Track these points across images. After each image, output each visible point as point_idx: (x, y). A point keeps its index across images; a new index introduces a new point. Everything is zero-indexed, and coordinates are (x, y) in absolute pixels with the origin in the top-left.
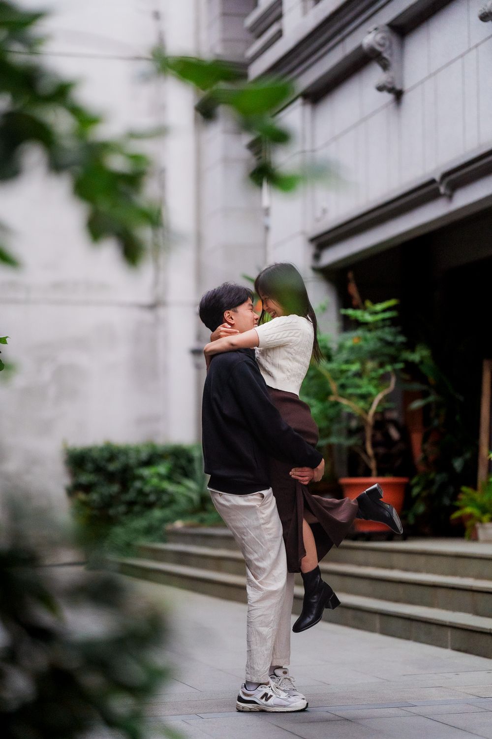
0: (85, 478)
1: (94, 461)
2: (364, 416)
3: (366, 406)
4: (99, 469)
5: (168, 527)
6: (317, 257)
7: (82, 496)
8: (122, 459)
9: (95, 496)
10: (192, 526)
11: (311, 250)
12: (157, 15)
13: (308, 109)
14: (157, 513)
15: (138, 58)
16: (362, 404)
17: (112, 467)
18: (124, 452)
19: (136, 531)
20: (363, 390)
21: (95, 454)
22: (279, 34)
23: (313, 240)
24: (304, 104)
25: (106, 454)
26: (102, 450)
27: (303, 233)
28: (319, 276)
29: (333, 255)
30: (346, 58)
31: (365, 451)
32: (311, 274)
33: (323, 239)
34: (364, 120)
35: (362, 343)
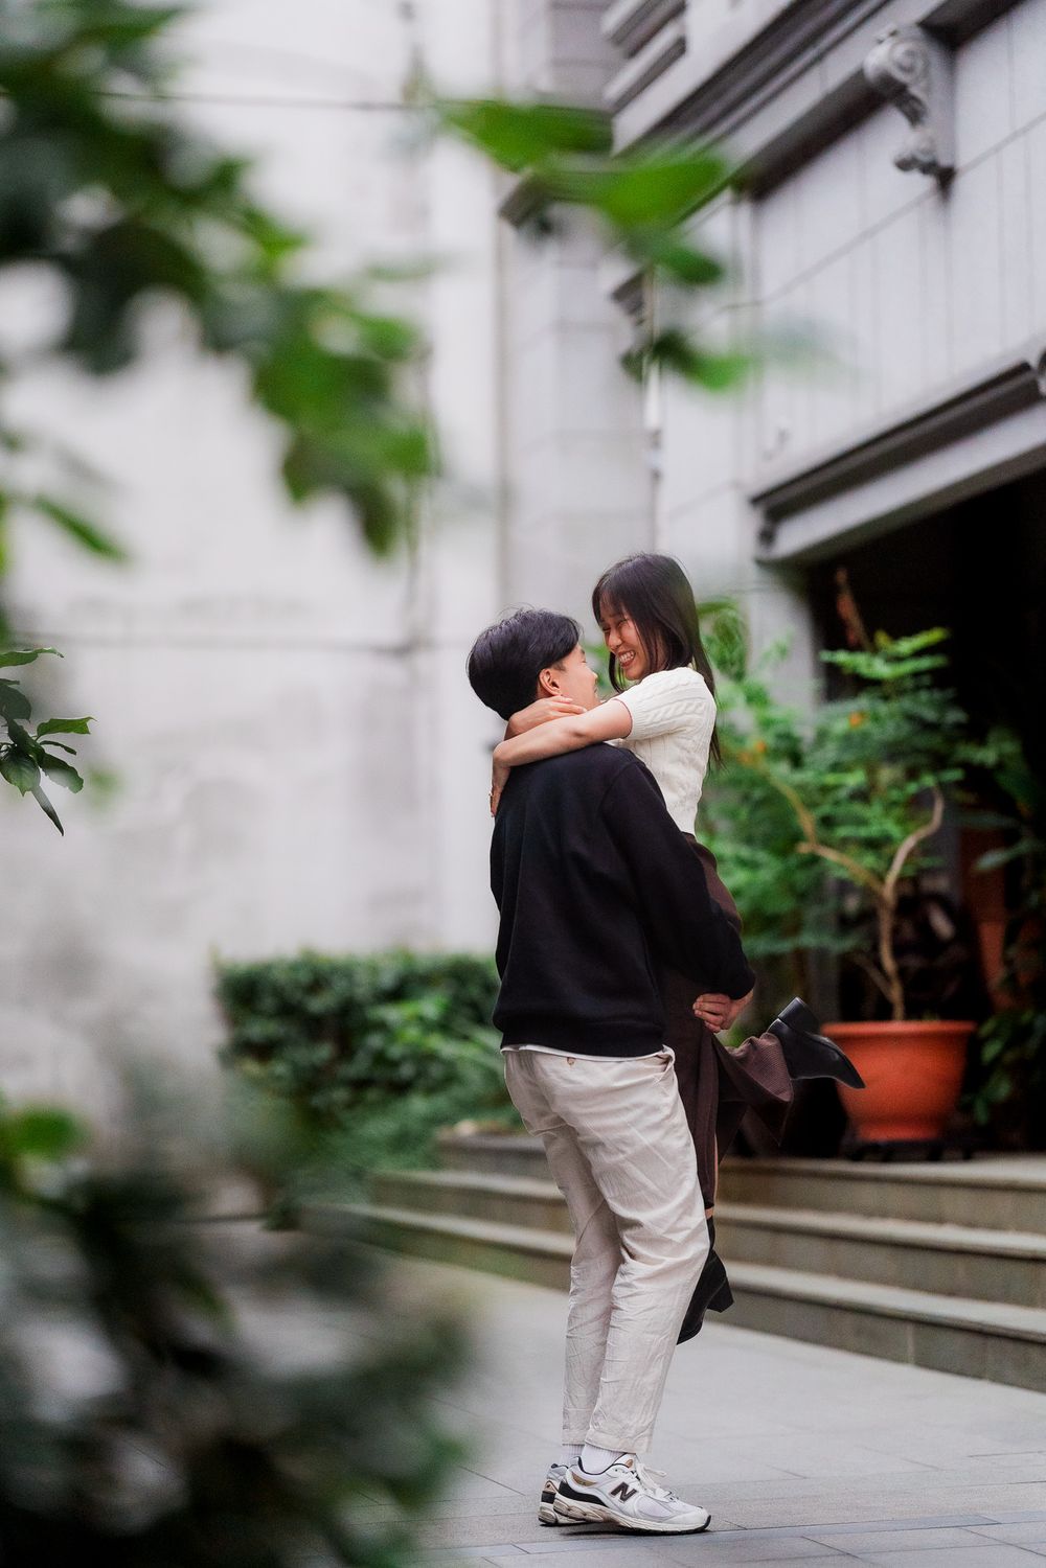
0: (258, 1030)
1: (277, 991)
2: (876, 886)
3: (880, 864)
4: (288, 1010)
5: (443, 1134)
6: (767, 537)
7: (250, 1067)
8: (340, 986)
9: (281, 1067)
10: (496, 1133)
11: (754, 521)
12: (407, 10)
13: (745, 211)
14: (417, 1106)
16: (869, 860)
17: (318, 1004)
18: (345, 971)
19: (378, 1143)
20: (873, 830)
21: (280, 976)
22: (679, 49)
23: (756, 500)
24: (736, 202)
25: (304, 977)
26: (294, 967)
27: (737, 485)
28: (773, 578)
29: (803, 533)
30: (829, 99)
31: (879, 965)
32: (752, 573)
33: (780, 498)
34: (868, 234)
35: (868, 726)
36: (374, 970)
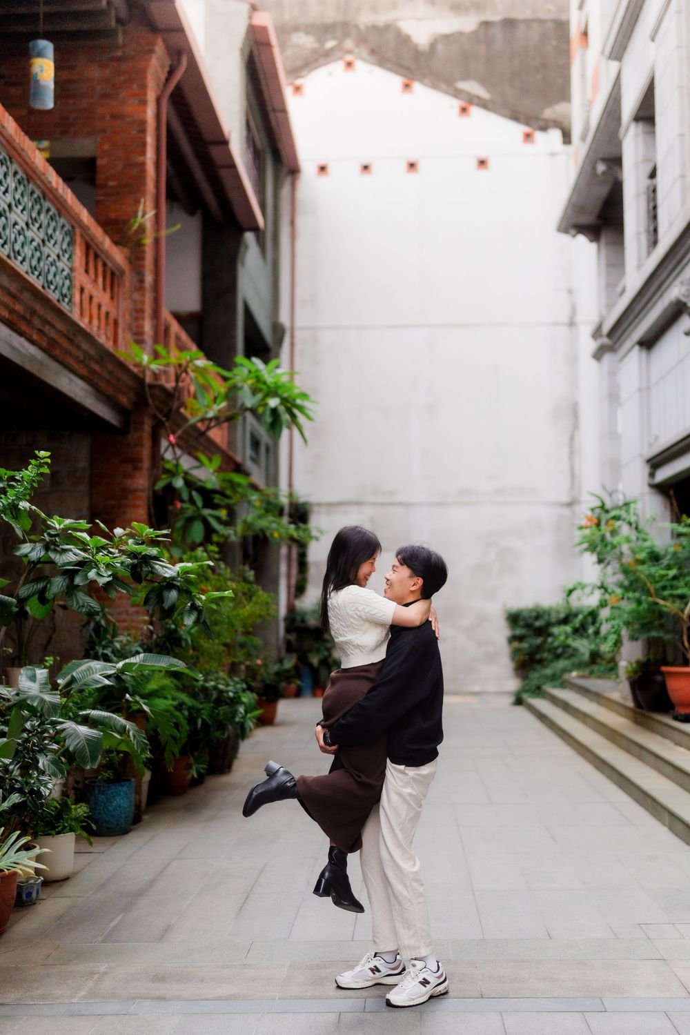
0: (519, 632)
1: (524, 619)
2: (680, 614)
3: (682, 606)
4: (528, 626)
5: (566, 676)
6: (652, 475)
7: (516, 644)
8: (546, 617)
9: (525, 645)
10: (583, 677)
11: (646, 469)
12: (570, 292)
13: (644, 353)
14: (562, 664)
15: (556, 324)
16: (678, 604)
17: (538, 624)
18: (548, 612)
19: (546, 677)
20: (679, 592)
21: (526, 614)
22: (623, 291)
23: (649, 461)
24: (641, 350)
25: (534, 614)
26: (531, 611)
27: (641, 456)
28: (653, 491)
29: (664, 474)
30: (665, 310)
31: (683, 644)
32: (647, 489)
33: (655, 461)
34: (681, 361)
35: (680, 549)
36: (558, 612)
